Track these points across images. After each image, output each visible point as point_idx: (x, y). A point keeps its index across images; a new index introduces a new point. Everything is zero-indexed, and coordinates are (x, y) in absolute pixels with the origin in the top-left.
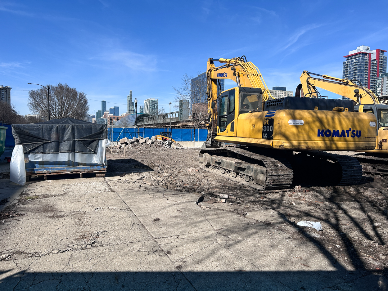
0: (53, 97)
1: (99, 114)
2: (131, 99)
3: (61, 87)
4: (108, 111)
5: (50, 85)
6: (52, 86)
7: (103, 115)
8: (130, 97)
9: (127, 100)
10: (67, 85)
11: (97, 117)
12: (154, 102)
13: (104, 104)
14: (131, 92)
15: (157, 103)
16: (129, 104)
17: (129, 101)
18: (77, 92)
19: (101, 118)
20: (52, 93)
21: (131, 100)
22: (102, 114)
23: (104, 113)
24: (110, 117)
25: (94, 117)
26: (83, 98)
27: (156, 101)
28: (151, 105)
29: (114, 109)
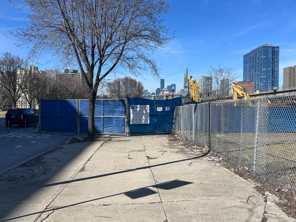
0: (122, 86)
1: (158, 91)
2: (187, 76)
3: (127, 79)
4: (166, 88)
5: (120, 78)
6: (121, 79)
7: (162, 92)
8: (186, 75)
9: (183, 77)
10: (130, 77)
11: (156, 94)
12: (209, 78)
13: (162, 82)
14: (187, 69)
15: (211, 79)
16: (185, 81)
17: (185, 78)
18: (136, 82)
19: (160, 94)
20: (121, 83)
21: (187, 78)
22: (160, 91)
23: (162, 90)
24: (166, 95)
25: (153, 94)
26: (141, 85)
27: (210, 77)
28: (205, 81)
29: (171, 86)
